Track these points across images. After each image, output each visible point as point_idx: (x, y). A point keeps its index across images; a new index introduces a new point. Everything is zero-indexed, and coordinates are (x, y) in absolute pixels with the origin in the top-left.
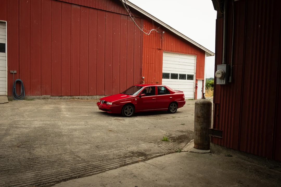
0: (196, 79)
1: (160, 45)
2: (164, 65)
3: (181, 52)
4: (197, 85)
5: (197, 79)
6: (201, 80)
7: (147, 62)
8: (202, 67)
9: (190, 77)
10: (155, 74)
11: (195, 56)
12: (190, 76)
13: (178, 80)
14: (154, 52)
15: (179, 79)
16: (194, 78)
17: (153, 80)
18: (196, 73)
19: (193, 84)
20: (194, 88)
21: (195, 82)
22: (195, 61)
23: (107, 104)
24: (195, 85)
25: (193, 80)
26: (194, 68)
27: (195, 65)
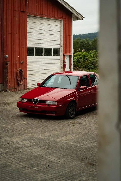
0: (63, 55)
1: (24, 5)
2: (29, 36)
3: (47, 14)
4: (65, 63)
5: (65, 54)
6: (67, 55)
7: (10, 33)
8: (69, 36)
9: (56, 52)
10: (19, 50)
11: (61, 21)
12: (56, 50)
13: (44, 57)
14: (18, 16)
15: (45, 55)
16: (61, 53)
17: (17, 59)
18: (63, 46)
19: (59, 61)
20: (61, 67)
21: (62, 59)
22: (61, 28)
23: (46, 103)
24: (62, 63)
25: (59, 56)
26: (60, 39)
27: (61, 33)
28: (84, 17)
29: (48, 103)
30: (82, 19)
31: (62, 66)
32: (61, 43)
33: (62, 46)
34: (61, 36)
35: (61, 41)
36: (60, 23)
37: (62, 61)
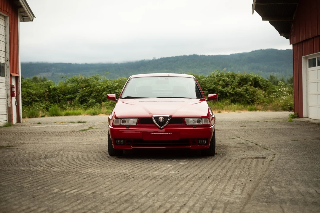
0: (11, 75)
4: (13, 90)
5: (13, 74)
6: (14, 77)
8: (15, 45)
11: (5, 17)
16: (7, 72)
18: (10, 60)
19: (4, 86)
20: (8, 96)
21: (9, 82)
22: (5, 29)
23: (187, 124)
24: (8, 89)
25: (4, 76)
26: (5, 48)
27: (5, 39)
28: (34, 17)
29: (191, 122)
30: (32, 21)
31: (9, 94)
32: (6, 56)
33: (7, 60)
34: (6, 43)
35: (6, 52)
36: (4, 22)
37: (9, 86)
